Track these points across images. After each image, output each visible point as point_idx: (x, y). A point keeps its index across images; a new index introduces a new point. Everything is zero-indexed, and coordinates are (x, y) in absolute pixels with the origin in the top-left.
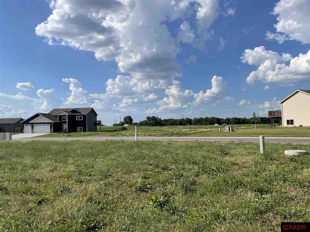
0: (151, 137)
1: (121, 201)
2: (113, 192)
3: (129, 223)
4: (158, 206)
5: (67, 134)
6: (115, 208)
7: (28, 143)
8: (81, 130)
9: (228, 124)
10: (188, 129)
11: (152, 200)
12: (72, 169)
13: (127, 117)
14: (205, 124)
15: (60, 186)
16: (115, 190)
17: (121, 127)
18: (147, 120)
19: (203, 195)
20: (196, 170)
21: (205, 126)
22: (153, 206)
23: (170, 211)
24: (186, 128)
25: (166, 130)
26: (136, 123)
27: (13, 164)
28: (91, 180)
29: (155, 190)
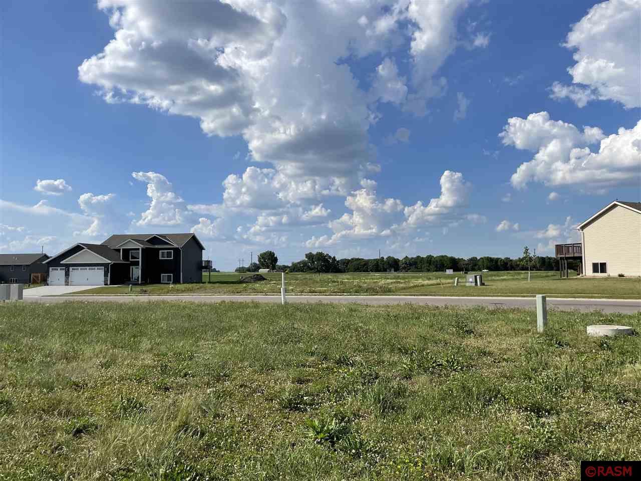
0: (315, 295)
1: (248, 431)
2: (232, 410)
3: (265, 475)
4: (327, 440)
5: (138, 289)
6: (237, 445)
7: (57, 306)
8: (169, 279)
9: (473, 270)
10: (392, 281)
11: (314, 428)
12: (148, 362)
13: (265, 254)
14: (427, 269)
15: (122, 398)
16: (236, 406)
17: (253, 273)
18: (307, 259)
19: (419, 417)
20: (405, 366)
21: (426, 274)
22: (314, 441)
23: (351, 451)
24: (388, 279)
25: (346, 280)
26: (284, 266)
27: (24, 350)
28: (187, 384)
29: (321, 406)
